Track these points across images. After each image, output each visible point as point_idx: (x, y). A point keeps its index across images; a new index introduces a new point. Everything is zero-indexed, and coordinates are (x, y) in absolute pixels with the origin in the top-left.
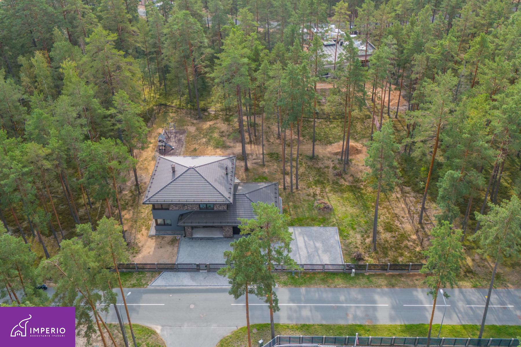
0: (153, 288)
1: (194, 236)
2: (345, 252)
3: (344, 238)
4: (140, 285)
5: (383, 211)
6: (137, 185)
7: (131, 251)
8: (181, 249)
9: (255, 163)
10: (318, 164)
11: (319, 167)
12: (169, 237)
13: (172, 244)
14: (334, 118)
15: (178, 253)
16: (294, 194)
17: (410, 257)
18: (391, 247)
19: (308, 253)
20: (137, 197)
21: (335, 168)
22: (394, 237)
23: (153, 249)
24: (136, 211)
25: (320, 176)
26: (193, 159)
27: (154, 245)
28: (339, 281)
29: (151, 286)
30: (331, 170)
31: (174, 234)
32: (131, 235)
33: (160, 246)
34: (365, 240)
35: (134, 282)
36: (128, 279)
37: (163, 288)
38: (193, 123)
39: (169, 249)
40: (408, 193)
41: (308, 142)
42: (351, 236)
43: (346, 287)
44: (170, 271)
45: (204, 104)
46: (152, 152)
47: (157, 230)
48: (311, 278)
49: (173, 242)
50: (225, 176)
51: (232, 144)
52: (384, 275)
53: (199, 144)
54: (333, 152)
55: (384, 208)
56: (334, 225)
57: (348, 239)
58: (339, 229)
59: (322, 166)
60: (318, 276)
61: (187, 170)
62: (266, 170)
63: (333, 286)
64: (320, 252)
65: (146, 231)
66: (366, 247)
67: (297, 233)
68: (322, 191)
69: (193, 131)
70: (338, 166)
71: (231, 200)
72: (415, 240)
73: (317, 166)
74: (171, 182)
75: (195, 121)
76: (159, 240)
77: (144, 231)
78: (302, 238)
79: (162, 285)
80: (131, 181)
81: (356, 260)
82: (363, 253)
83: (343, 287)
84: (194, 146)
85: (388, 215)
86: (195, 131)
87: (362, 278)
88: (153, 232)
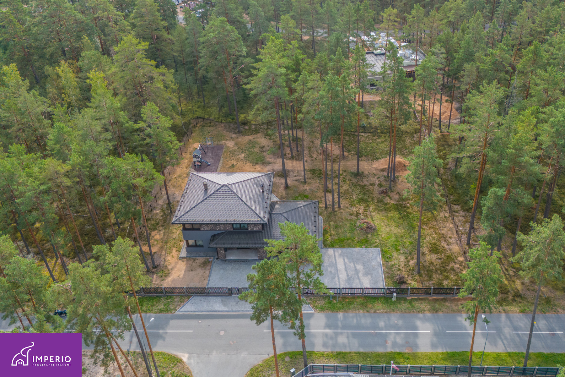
0: (181, 313)
1: (228, 258)
2: (387, 275)
3: (387, 260)
4: (167, 310)
5: (429, 231)
6: (169, 203)
7: (160, 274)
8: (213, 272)
9: (296, 181)
10: (362, 181)
11: (363, 184)
12: (201, 260)
13: (204, 266)
14: (382, 132)
15: (209, 276)
16: (335, 213)
17: (456, 280)
18: (437, 270)
19: (348, 275)
20: (169, 217)
21: (380, 185)
22: (440, 259)
23: (183, 272)
24: (167, 231)
25: (364, 194)
26: (227, 175)
27: (185, 268)
28: (379, 306)
29: (179, 311)
30: (376, 187)
31: (206, 256)
32: (160, 257)
33: (190, 269)
34: (409, 262)
35: (161, 307)
36: (155, 303)
37: (192, 313)
38: (232, 138)
39: (200, 271)
40: (457, 212)
41: (353, 157)
42: (394, 258)
43: (386, 312)
44: (201, 296)
45: (245, 117)
46: (187, 168)
47: (188, 252)
48: (350, 303)
49: (205, 264)
50: (261, 194)
51: (272, 160)
52: (428, 299)
53: (238, 160)
54: (380, 168)
55: (430, 227)
56: (376, 247)
57: (391, 261)
58: (382, 250)
59: (367, 183)
60: (357, 300)
61: (220, 188)
62: (308, 188)
63: (372, 311)
64: (360, 275)
65: (177, 253)
66: (410, 270)
67: (337, 254)
68: (365, 210)
69: (232, 146)
70: (384, 183)
71: (266, 220)
72: (462, 262)
73: (361, 183)
74: (203, 201)
75: (234, 136)
76: (190, 262)
77: (174, 253)
78: (342, 260)
79: (191, 310)
80: (163, 199)
81: (399, 283)
82: (406, 276)
83: (383, 312)
84: (232, 162)
85: (434, 235)
86: (234, 146)
87: (404, 303)
88: (184, 253)
